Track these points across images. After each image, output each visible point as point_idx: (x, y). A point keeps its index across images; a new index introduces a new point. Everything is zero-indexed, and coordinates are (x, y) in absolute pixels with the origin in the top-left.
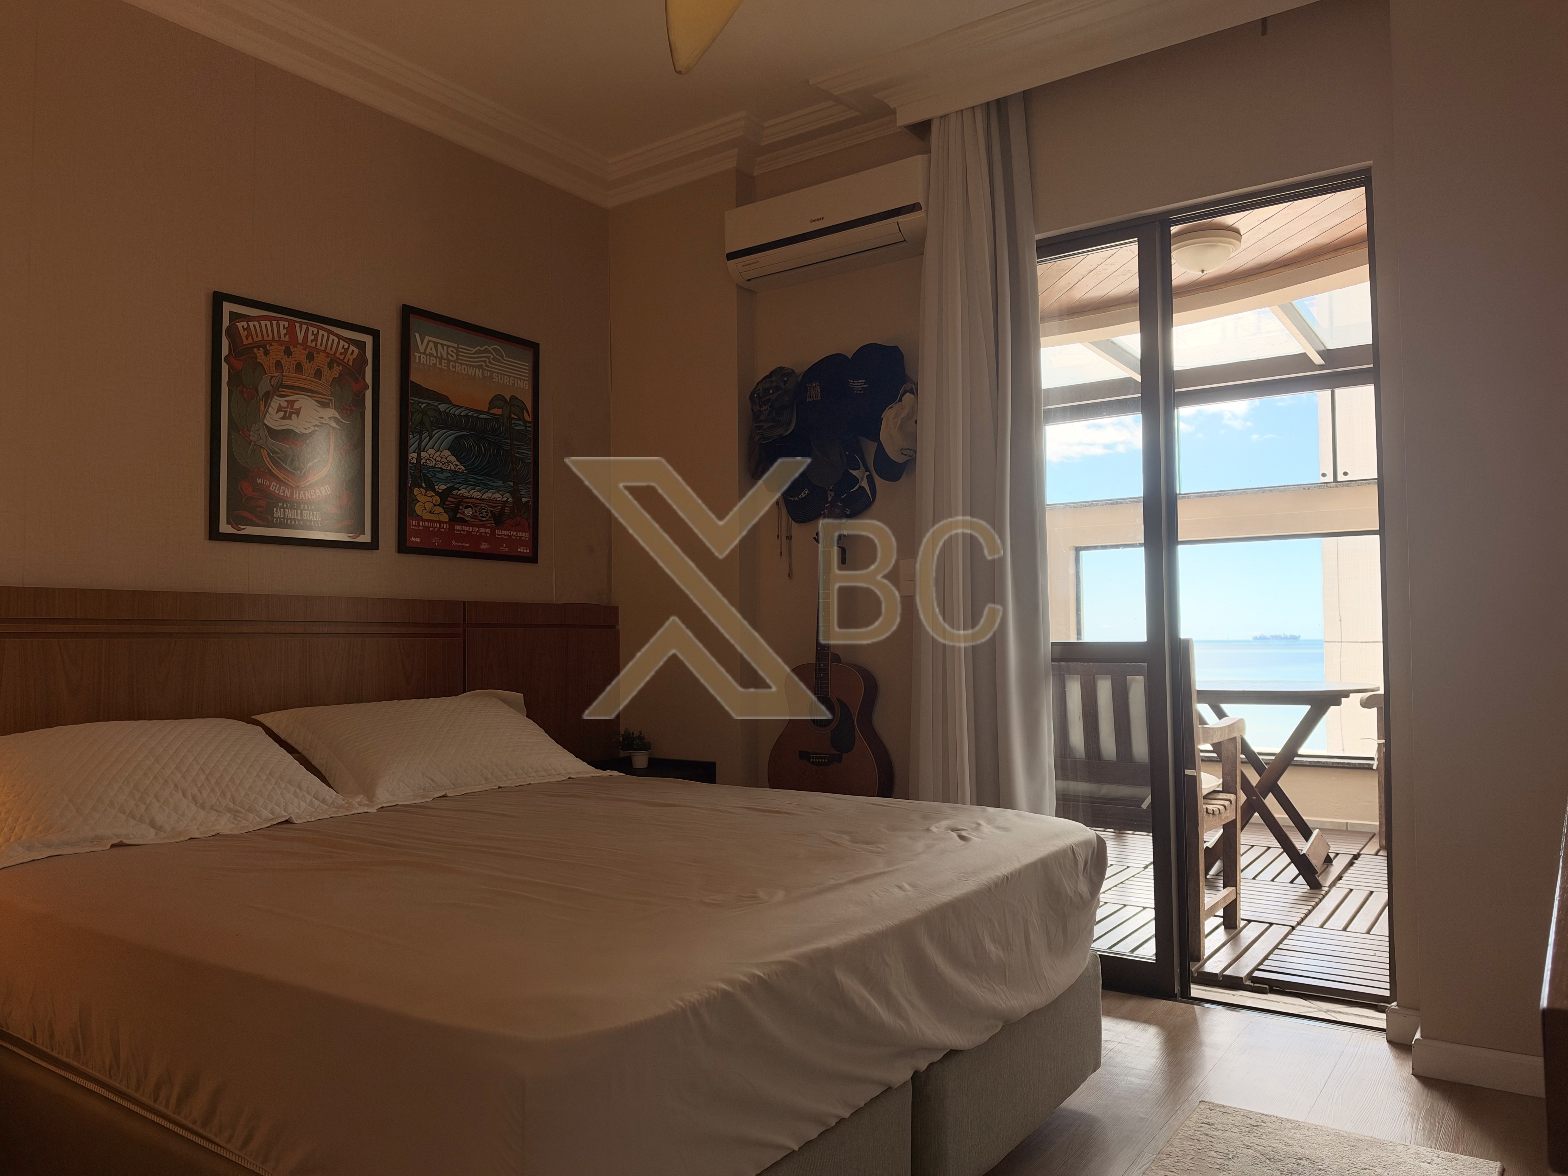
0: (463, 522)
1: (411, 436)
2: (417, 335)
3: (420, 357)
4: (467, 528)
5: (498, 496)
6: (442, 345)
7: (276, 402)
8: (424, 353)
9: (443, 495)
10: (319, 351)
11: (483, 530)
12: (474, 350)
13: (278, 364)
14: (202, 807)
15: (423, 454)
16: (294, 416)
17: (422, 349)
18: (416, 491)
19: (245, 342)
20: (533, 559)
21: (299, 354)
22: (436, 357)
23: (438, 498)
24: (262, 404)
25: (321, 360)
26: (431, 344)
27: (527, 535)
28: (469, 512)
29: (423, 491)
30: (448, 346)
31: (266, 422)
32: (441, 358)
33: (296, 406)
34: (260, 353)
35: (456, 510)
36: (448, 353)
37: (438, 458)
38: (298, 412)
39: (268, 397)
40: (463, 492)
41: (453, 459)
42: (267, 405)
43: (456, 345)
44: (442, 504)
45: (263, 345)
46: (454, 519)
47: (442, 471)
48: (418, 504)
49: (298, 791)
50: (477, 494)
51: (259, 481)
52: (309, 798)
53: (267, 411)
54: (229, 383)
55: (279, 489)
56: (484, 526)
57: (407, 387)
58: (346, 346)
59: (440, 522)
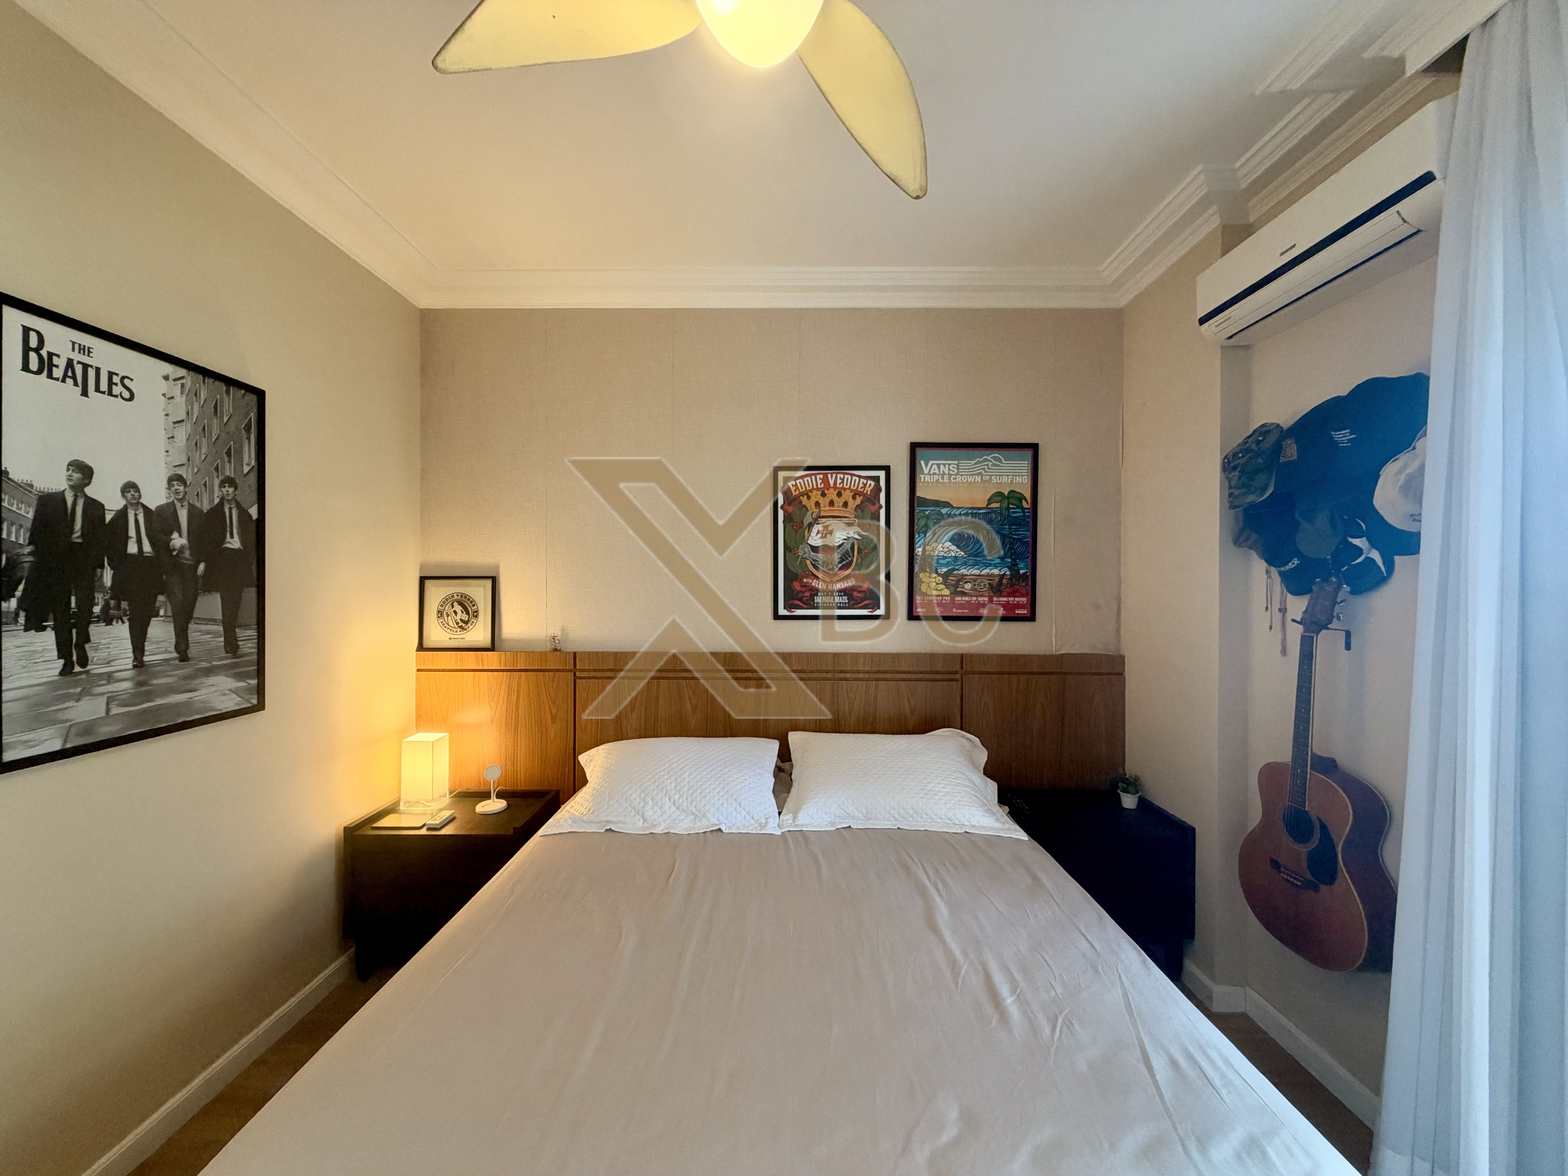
0: (964, 594)
1: (917, 536)
2: (922, 462)
3: (924, 478)
4: (967, 599)
5: (996, 571)
6: (945, 465)
7: (816, 528)
8: (929, 474)
9: (945, 576)
10: (845, 489)
11: (980, 599)
12: (973, 462)
13: (817, 504)
15: (927, 548)
16: (828, 536)
17: (926, 471)
18: (921, 575)
19: (794, 494)
20: (1031, 617)
21: (832, 494)
22: (939, 475)
23: (941, 579)
24: (806, 531)
25: (847, 495)
26: (935, 466)
27: (1024, 599)
28: (968, 586)
29: (928, 574)
30: (949, 465)
31: (809, 542)
32: (944, 473)
33: (830, 529)
34: (804, 499)
35: (957, 585)
36: (949, 469)
37: (941, 549)
38: (831, 533)
39: (810, 526)
40: (964, 571)
41: (954, 548)
42: (810, 531)
43: (956, 462)
44: (945, 583)
45: (807, 494)
46: (955, 593)
47: (944, 558)
48: (923, 585)
50: (977, 572)
51: (805, 580)
53: (810, 535)
54: (784, 522)
55: (818, 584)
56: (982, 596)
57: (915, 502)
58: (865, 481)
59: (942, 596)
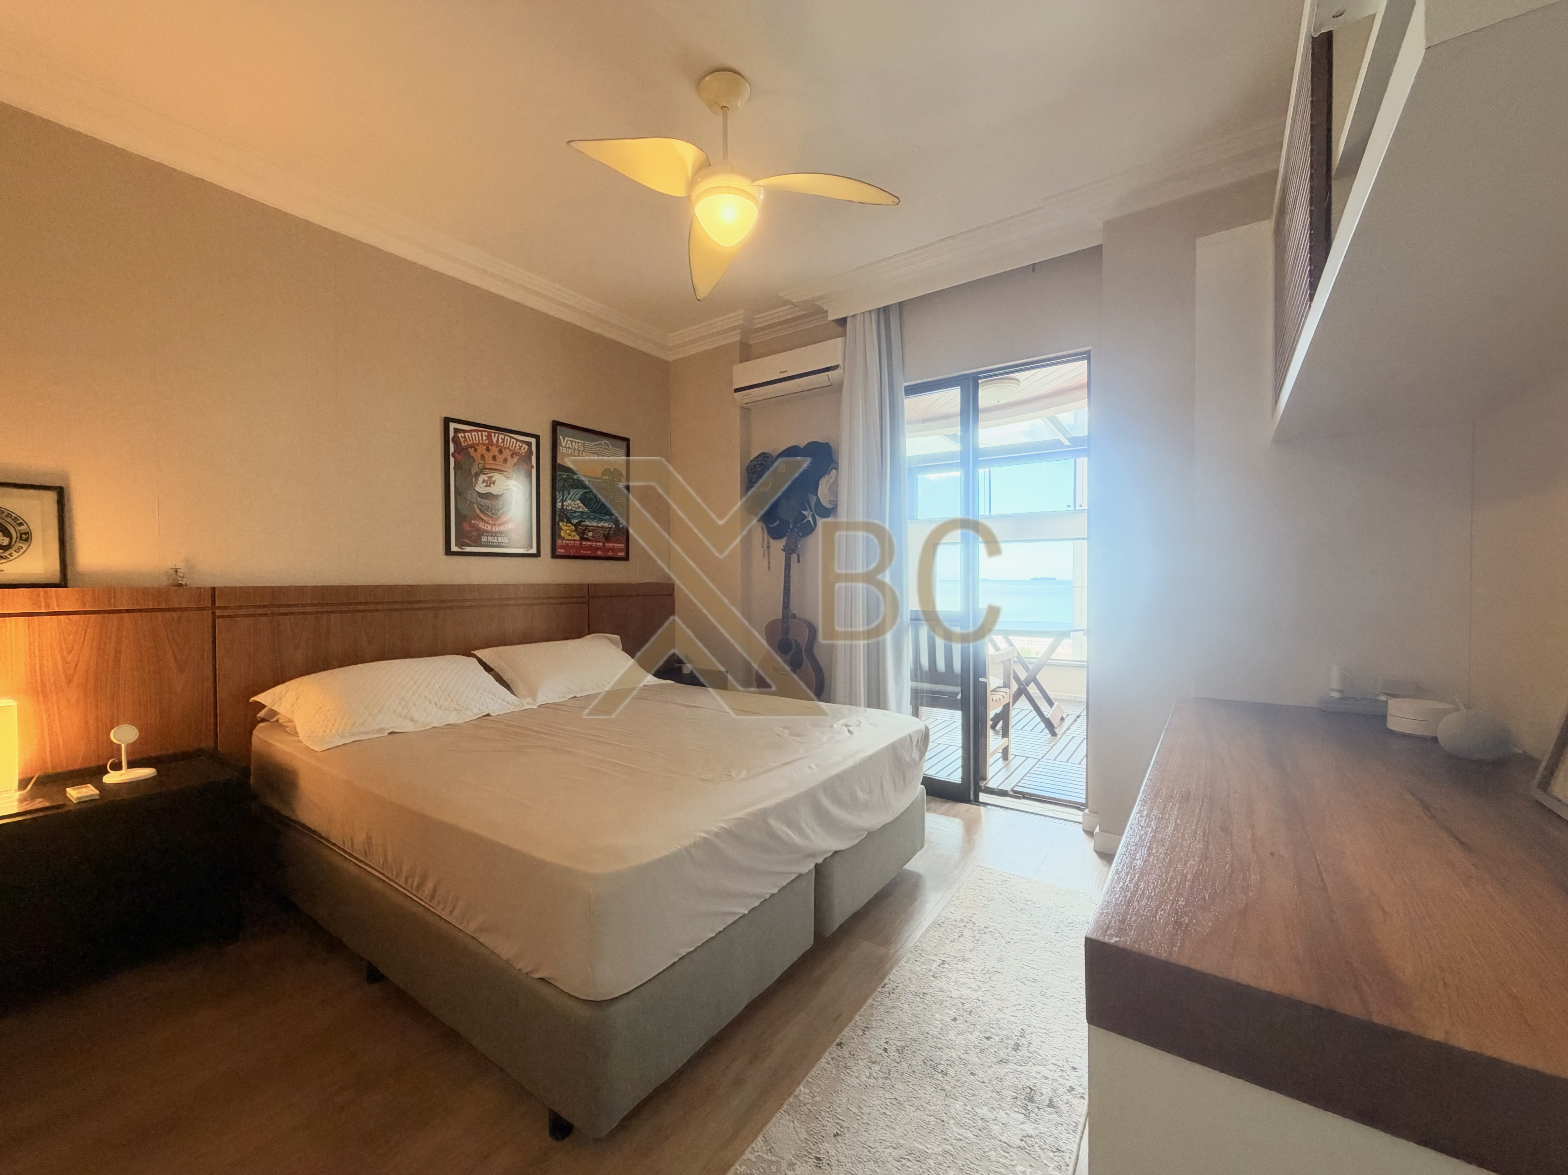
0: (587, 539)
1: (558, 494)
2: (561, 437)
3: (562, 450)
4: (589, 543)
5: (606, 525)
6: (575, 442)
7: (482, 478)
8: (565, 447)
9: (576, 525)
10: (505, 448)
11: (598, 544)
12: (593, 444)
13: (483, 457)
14: (440, 708)
15: (565, 503)
16: (492, 485)
17: (563, 444)
18: (561, 524)
19: (463, 444)
20: (626, 558)
21: (494, 451)
22: (572, 449)
23: (573, 527)
24: (474, 479)
25: (507, 453)
26: (569, 442)
27: (623, 545)
28: (590, 534)
29: (565, 523)
30: (578, 443)
31: (476, 489)
32: (575, 449)
33: (493, 479)
34: (472, 450)
35: (583, 533)
36: (578, 446)
37: (573, 505)
38: (494, 483)
39: (477, 475)
40: (587, 523)
41: (581, 505)
42: (477, 480)
43: (582, 442)
44: (576, 531)
45: (473, 446)
46: (583, 539)
47: (575, 512)
48: (562, 531)
49: (494, 697)
50: (595, 524)
51: (473, 522)
52: (500, 701)
53: (477, 483)
54: (455, 468)
55: (484, 526)
56: (599, 542)
57: (555, 466)
58: (521, 444)
59: (575, 540)
